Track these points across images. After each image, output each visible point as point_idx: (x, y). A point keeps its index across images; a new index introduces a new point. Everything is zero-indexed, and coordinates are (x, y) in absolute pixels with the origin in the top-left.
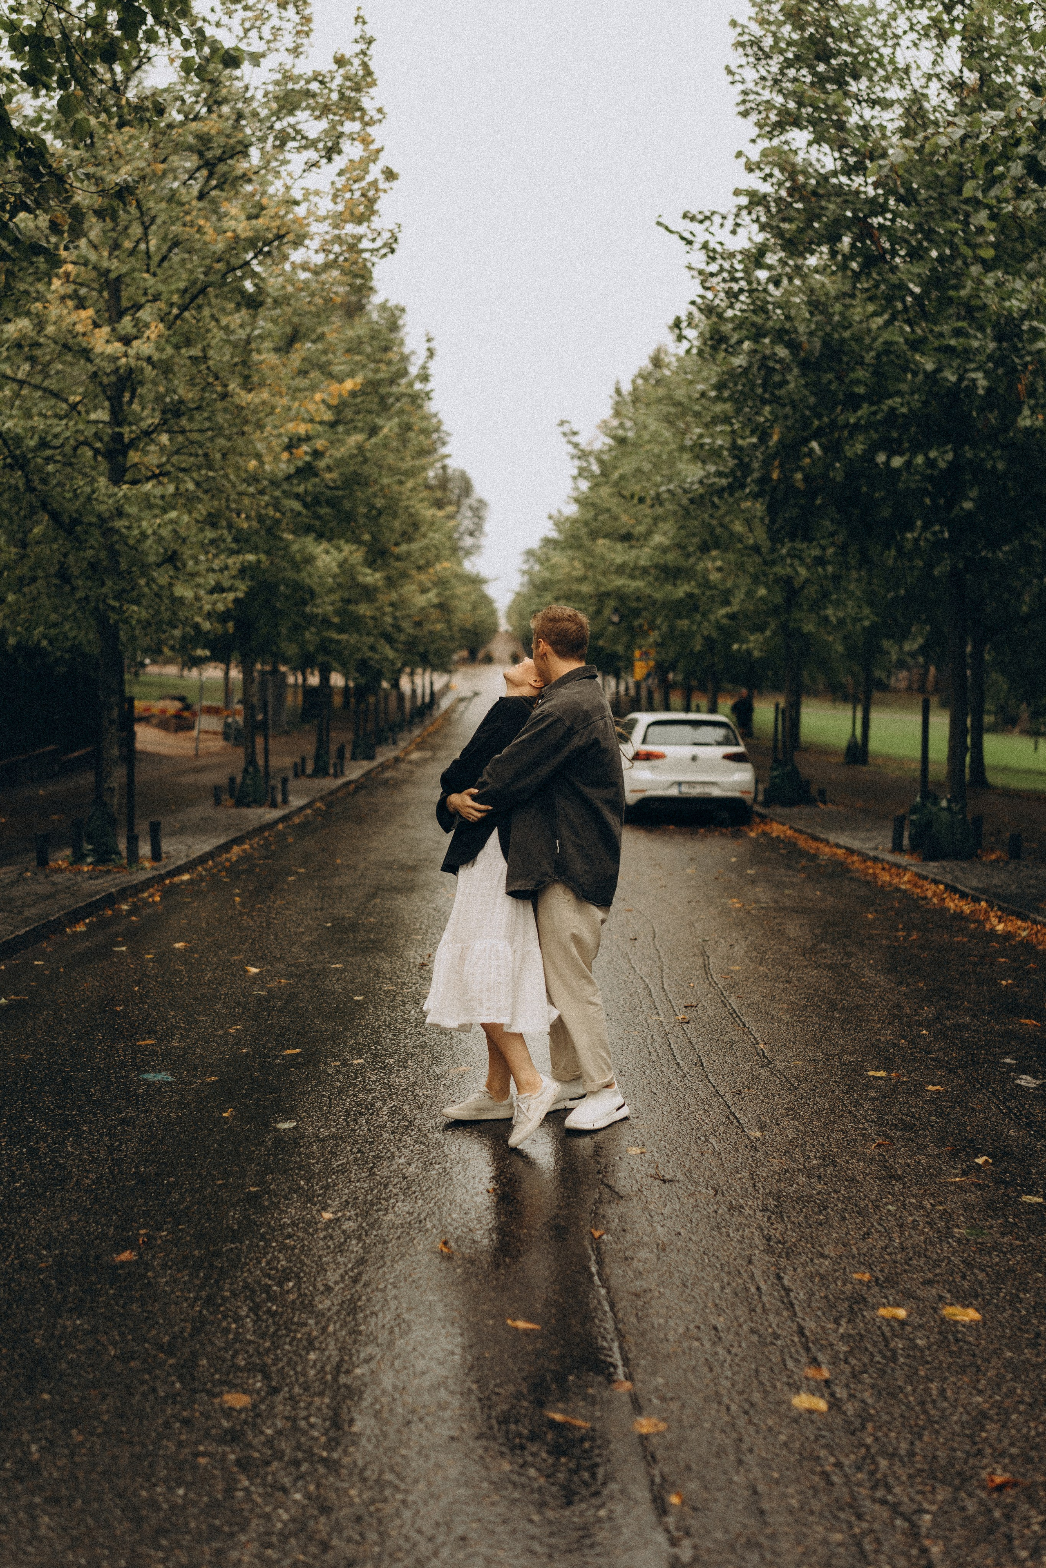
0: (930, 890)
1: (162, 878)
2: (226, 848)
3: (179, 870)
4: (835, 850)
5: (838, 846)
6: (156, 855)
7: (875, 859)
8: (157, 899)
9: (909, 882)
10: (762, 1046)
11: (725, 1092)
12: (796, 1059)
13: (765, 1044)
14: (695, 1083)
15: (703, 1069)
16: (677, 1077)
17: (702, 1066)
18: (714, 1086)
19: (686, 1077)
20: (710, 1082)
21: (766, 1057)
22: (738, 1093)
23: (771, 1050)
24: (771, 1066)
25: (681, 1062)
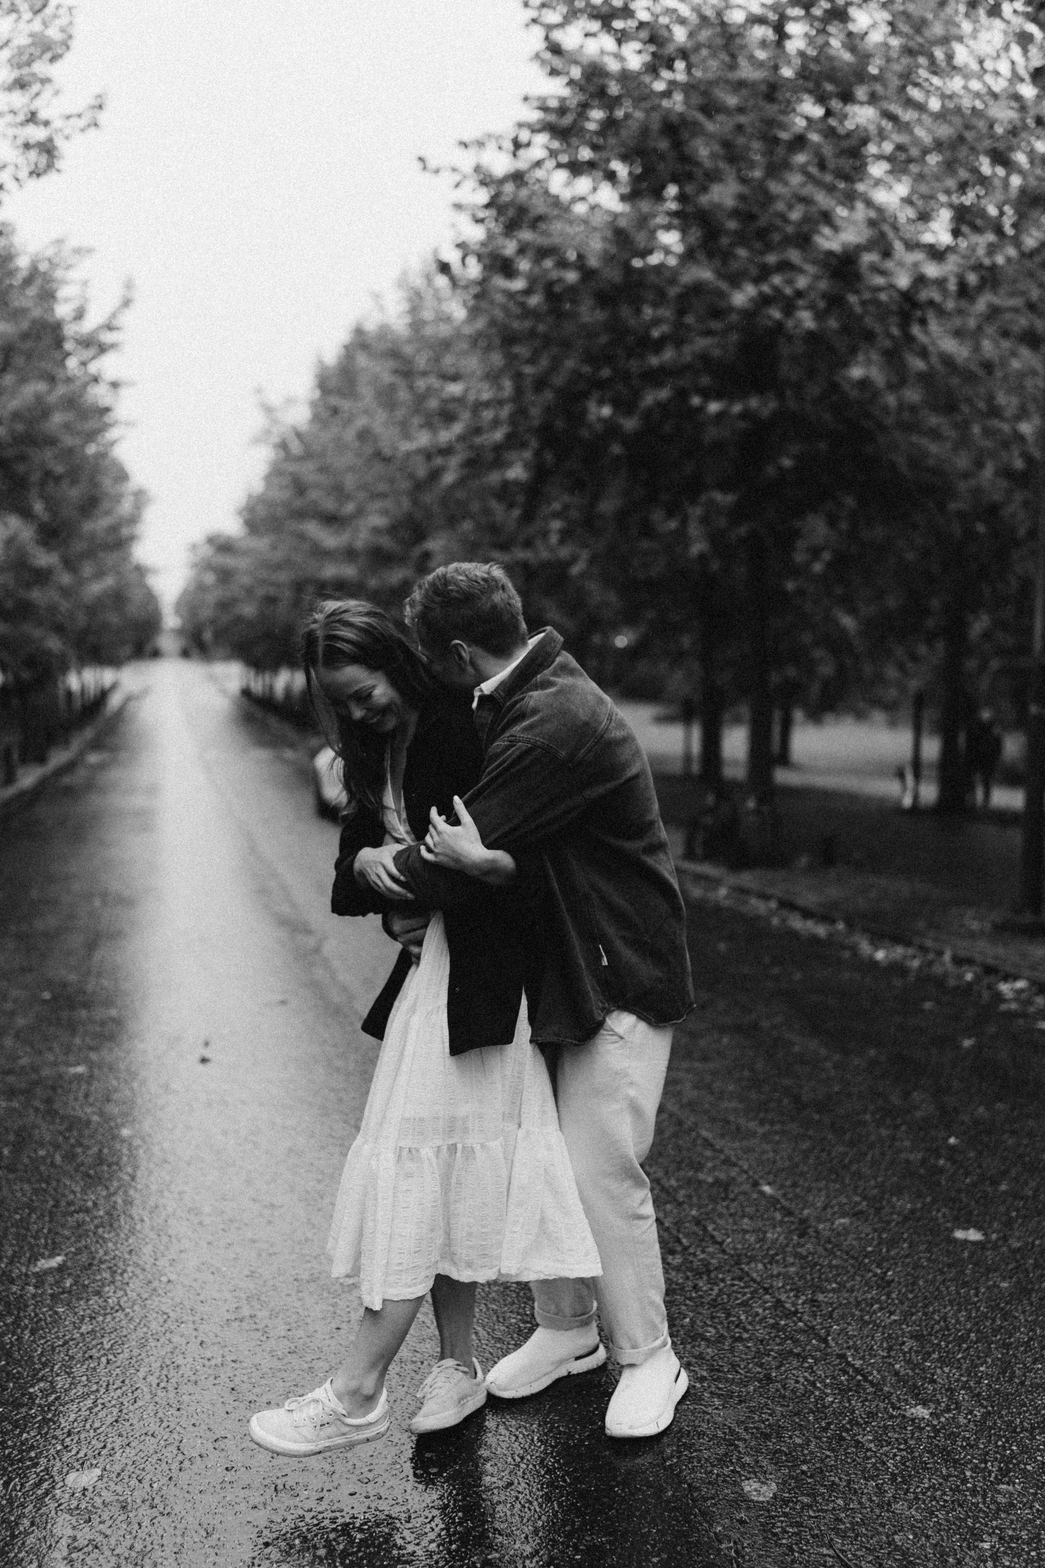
0: (760, 907)
10: (767, 1189)
11: (794, 1304)
12: (834, 1213)
13: (769, 1184)
14: (733, 1285)
15: (724, 1252)
16: (699, 1274)
17: (716, 1242)
18: (766, 1289)
19: (709, 1272)
20: (754, 1281)
21: (790, 1213)
22: (813, 1302)
23: (784, 1195)
24: (811, 1231)
25: (681, 1236)
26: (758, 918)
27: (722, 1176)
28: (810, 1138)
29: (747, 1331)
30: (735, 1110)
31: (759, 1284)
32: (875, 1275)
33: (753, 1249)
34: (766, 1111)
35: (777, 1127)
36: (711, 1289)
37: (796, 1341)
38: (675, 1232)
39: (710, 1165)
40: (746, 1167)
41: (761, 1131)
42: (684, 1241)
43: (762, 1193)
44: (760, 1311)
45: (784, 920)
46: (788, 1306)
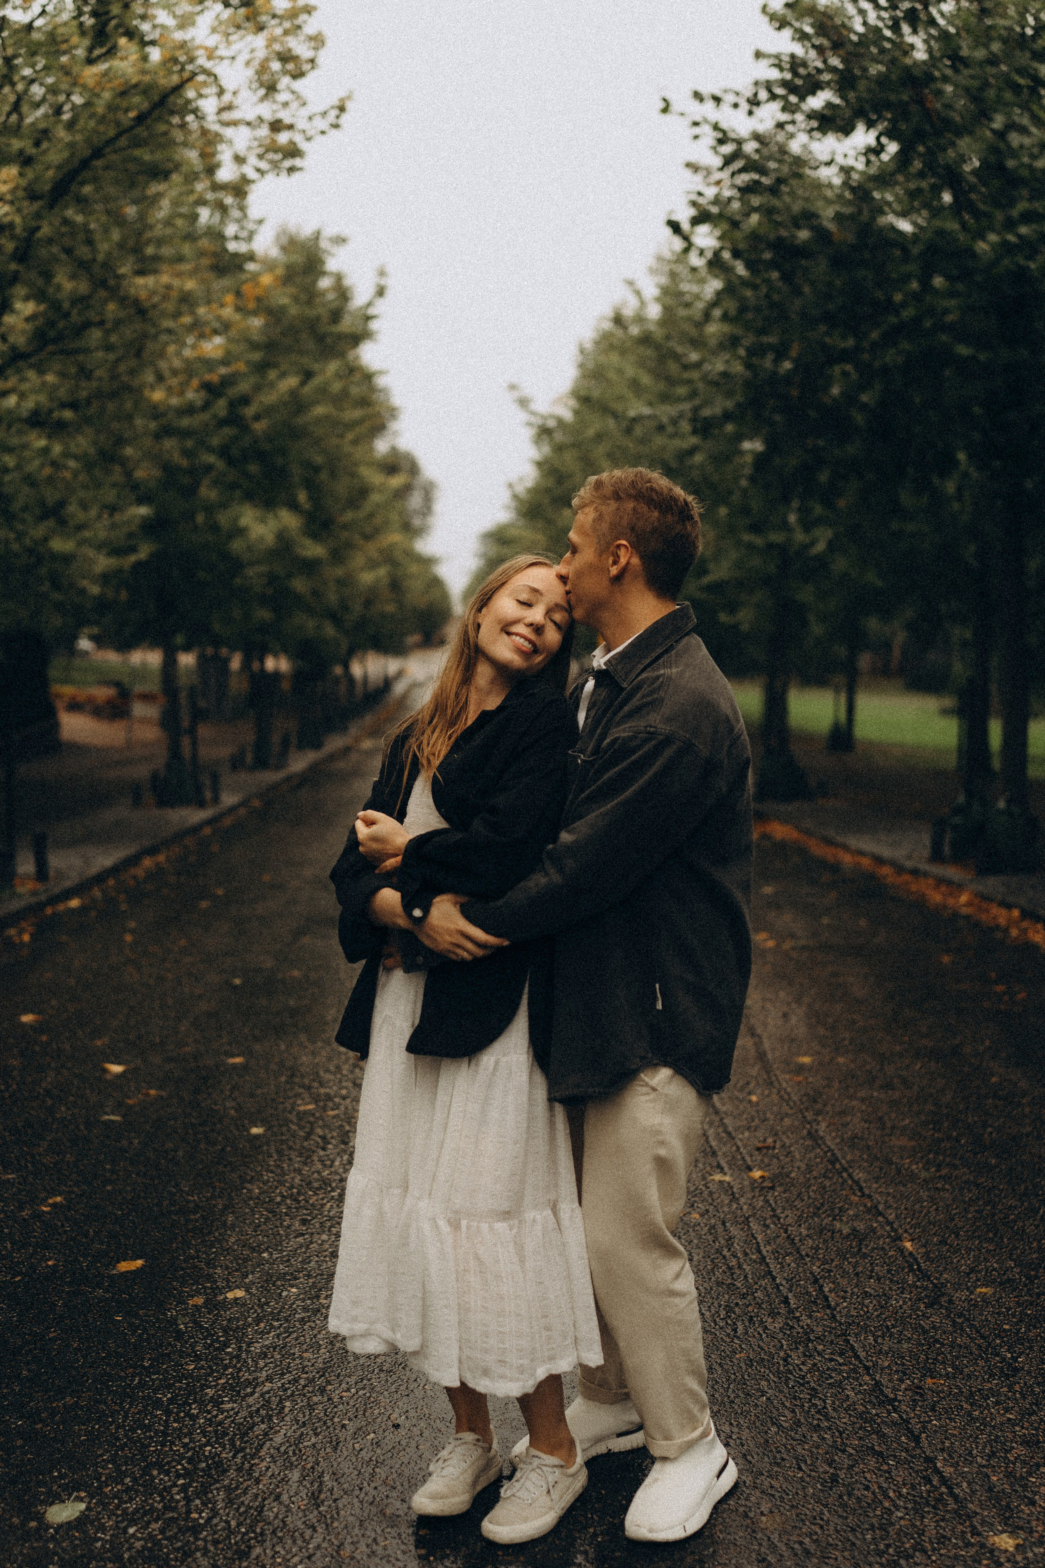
0: (1001, 916)
1: (41, 906)
2: (133, 861)
3: (68, 894)
4: (858, 859)
5: (861, 853)
6: (42, 873)
7: (915, 872)
8: (26, 938)
9: (969, 904)
10: (908, 1245)
11: (895, 1390)
12: (979, 1280)
13: (912, 1240)
14: (831, 1360)
15: (834, 1317)
16: (796, 1343)
17: (829, 1307)
18: (867, 1368)
19: (809, 1340)
20: (857, 1357)
21: (926, 1276)
22: (918, 1390)
23: (926, 1255)
24: (944, 1300)
25: (790, 1295)
26: (998, 927)
27: (861, 1226)
28: (977, 1185)
29: (827, 1418)
30: (902, 1148)
31: (861, 1362)
32: (1004, 1360)
33: (868, 1318)
34: (937, 1153)
35: (944, 1172)
36: (803, 1364)
37: (882, 1436)
38: (785, 1291)
39: (851, 1213)
40: (891, 1217)
41: (924, 1174)
42: (792, 1302)
43: (901, 1250)
44: (851, 1394)
45: (1025, 931)
46: (888, 1391)
